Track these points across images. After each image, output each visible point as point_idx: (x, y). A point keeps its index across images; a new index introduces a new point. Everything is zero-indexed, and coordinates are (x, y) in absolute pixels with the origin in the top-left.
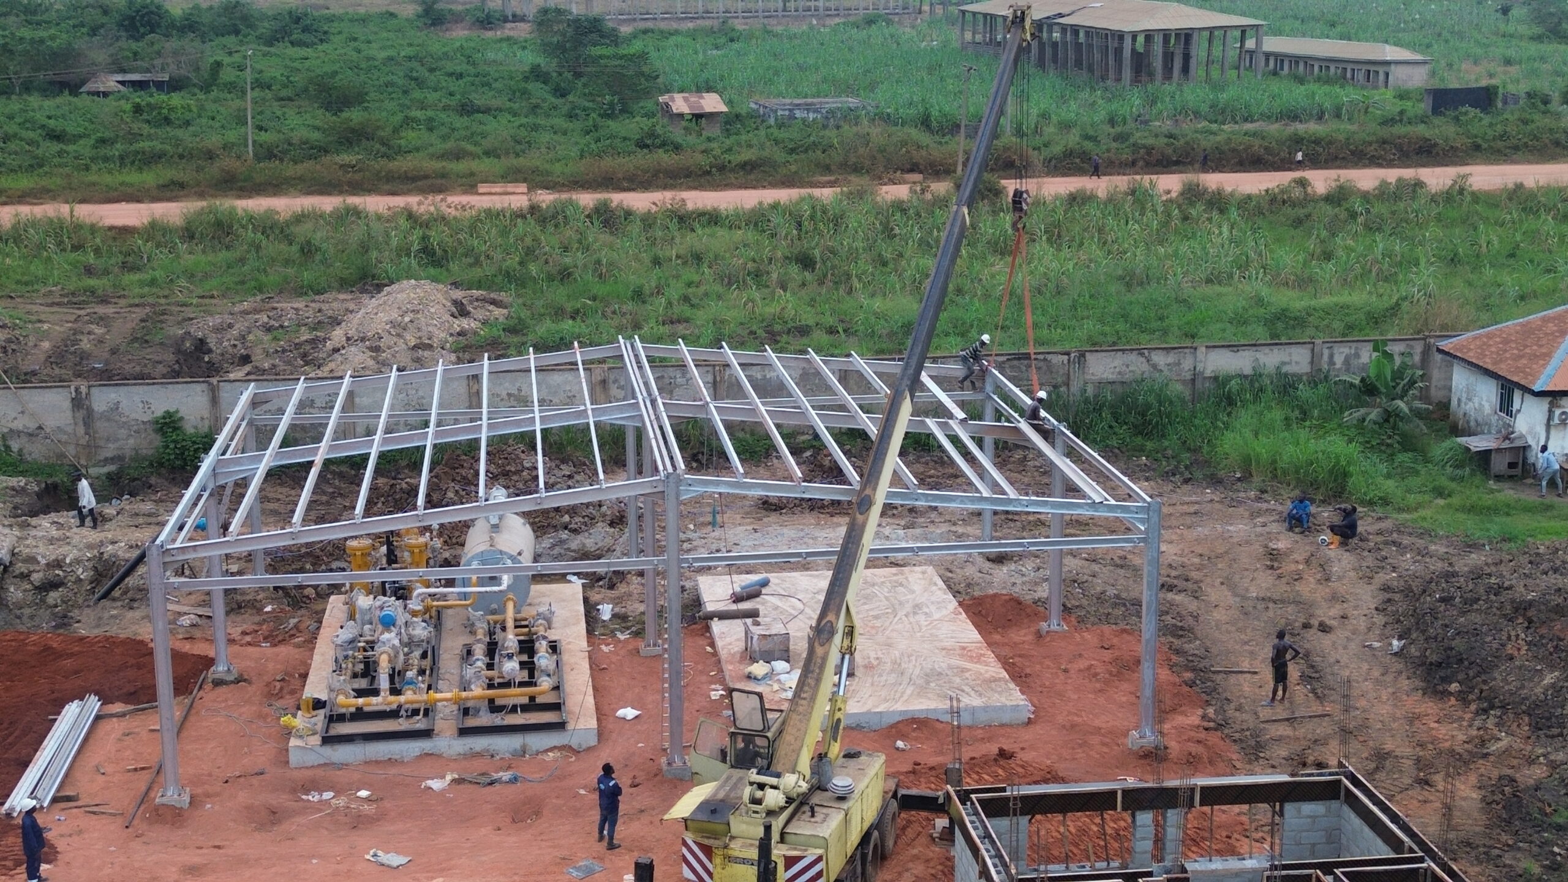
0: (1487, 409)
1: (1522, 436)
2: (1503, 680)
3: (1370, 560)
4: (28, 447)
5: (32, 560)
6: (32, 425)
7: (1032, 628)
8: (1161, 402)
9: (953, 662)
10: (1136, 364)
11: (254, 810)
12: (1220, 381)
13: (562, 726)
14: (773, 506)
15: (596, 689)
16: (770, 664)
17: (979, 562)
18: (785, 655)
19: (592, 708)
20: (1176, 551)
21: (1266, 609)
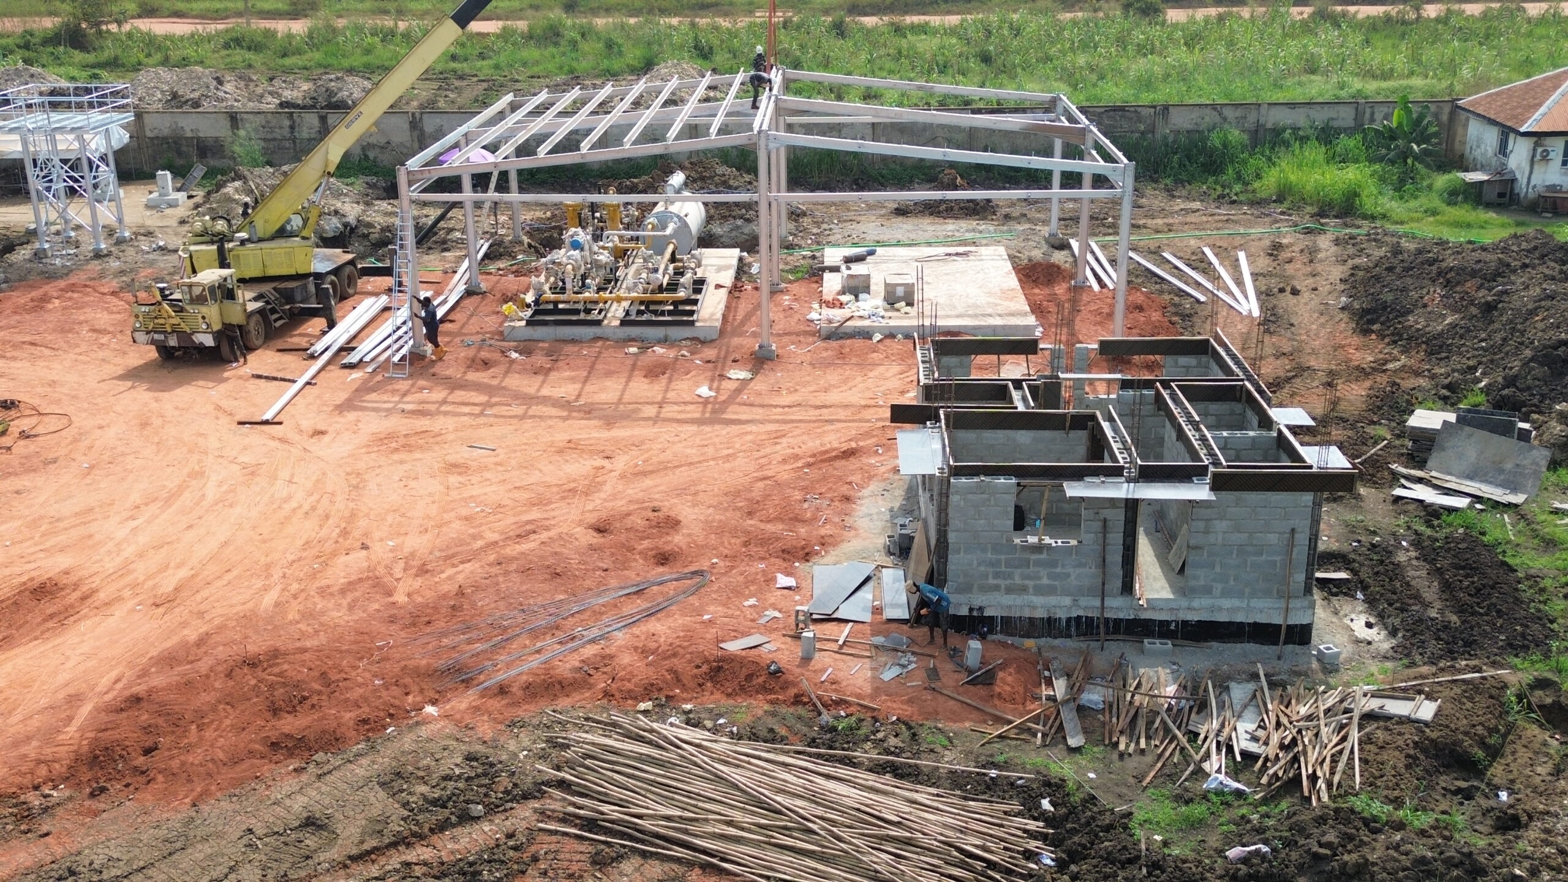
0: (1490, 153)
1: (1512, 172)
2: (1416, 321)
3: (1351, 250)
4: (381, 157)
5: (370, 225)
6: (383, 141)
7: (1065, 286)
8: (1225, 146)
9: (991, 300)
10: (1210, 117)
11: (473, 360)
12: (1277, 132)
13: (692, 323)
14: (902, 211)
15: (728, 307)
16: (857, 297)
17: (1045, 247)
18: (867, 289)
19: (719, 316)
20: (1201, 244)
21: (1255, 281)
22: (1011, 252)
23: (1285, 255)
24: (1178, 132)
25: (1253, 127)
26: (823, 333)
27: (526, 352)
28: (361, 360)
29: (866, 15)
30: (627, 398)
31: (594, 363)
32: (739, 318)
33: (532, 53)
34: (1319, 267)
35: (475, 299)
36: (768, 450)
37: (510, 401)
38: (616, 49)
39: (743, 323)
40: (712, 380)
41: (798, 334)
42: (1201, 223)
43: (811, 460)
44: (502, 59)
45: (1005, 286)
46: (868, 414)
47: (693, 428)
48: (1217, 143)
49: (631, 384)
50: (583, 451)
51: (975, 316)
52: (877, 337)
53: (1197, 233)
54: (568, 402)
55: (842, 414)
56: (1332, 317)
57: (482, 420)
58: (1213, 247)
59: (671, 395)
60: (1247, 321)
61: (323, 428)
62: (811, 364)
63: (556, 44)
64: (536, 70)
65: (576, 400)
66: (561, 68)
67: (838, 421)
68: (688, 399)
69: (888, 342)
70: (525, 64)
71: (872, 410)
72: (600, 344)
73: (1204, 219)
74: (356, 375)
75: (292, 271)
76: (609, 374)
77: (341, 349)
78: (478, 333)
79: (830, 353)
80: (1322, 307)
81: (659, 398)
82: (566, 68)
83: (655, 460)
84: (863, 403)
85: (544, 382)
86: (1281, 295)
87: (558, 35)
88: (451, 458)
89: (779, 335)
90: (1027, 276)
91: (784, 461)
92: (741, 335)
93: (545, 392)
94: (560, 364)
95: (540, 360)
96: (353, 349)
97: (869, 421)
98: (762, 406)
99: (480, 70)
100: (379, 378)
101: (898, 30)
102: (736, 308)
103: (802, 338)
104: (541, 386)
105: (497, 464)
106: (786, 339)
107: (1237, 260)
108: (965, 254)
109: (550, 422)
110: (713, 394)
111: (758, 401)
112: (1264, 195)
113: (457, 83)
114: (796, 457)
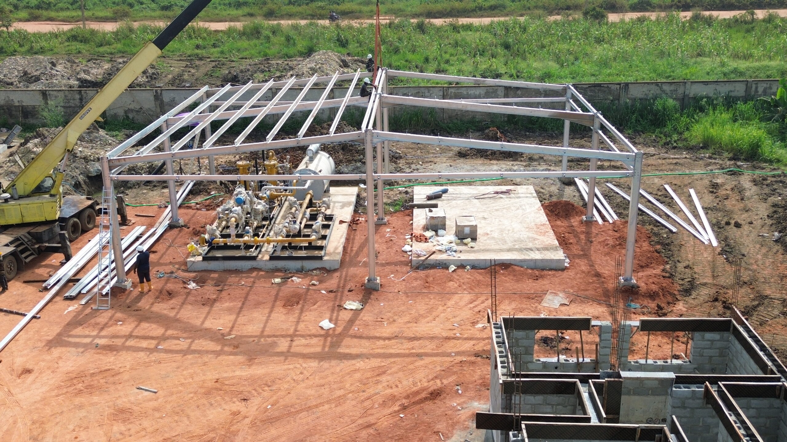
3: (767, 190)
4: (136, 117)
7: (578, 218)
8: (664, 109)
9: (531, 235)
10: (654, 90)
11: (161, 292)
12: (697, 99)
13: (320, 258)
14: (462, 155)
15: (347, 239)
16: (436, 231)
17: (559, 184)
18: (444, 227)
19: (340, 249)
20: (663, 182)
21: (706, 214)
22: (538, 189)
23: (722, 192)
24: (634, 100)
25: (680, 96)
26: (414, 263)
27: (200, 281)
28: (80, 292)
29: (436, 18)
30: (267, 332)
31: (248, 294)
32: (355, 249)
33: (244, 43)
34: (749, 204)
35: (175, 231)
36: (371, 391)
37: (180, 334)
38: (292, 41)
39: (357, 254)
40: (333, 311)
41: (396, 264)
42: (659, 165)
43: (405, 402)
44: (225, 48)
45: (538, 221)
46: (449, 347)
47: (314, 364)
48: (660, 108)
49: (273, 315)
50: (226, 392)
51: (520, 250)
52: (452, 268)
53: (658, 173)
54: (223, 335)
55: (429, 347)
56: (770, 249)
57: (155, 356)
58: (671, 184)
59: (301, 326)
60: (709, 250)
61: (30, 367)
62: (406, 293)
63: (258, 38)
64: (245, 54)
65: (229, 334)
66: (260, 53)
67: (427, 355)
68: (314, 331)
69: (460, 271)
70: (239, 50)
71: (452, 343)
72: (254, 274)
73: (660, 161)
74: (73, 307)
75: (43, 219)
76: (258, 304)
77: (69, 281)
78: (171, 263)
79: (419, 282)
80: (760, 239)
81: (291, 331)
82: (262, 53)
83: (282, 402)
84: (445, 334)
85: (209, 313)
86: (727, 227)
87: (258, 32)
88: (122, 402)
89: (383, 265)
90: (552, 211)
91: (384, 404)
92: (356, 265)
93: (208, 324)
94: (224, 294)
95: (210, 290)
96: (78, 280)
97: (449, 355)
98: (369, 338)
99: (212, 54)
100: (88, 310)
101: (455, 28)
102: (354, 239)
103: (398, 268)
104: (206, 318)
105: (156, 409)
106: (388, 269)
107: (690, 196)
108: (507, 192)
109: (206, 359)
110: (332, 326)
111: (366, 333)
112: (693, 143)
113: (197, 63)
114: (393, 398)
